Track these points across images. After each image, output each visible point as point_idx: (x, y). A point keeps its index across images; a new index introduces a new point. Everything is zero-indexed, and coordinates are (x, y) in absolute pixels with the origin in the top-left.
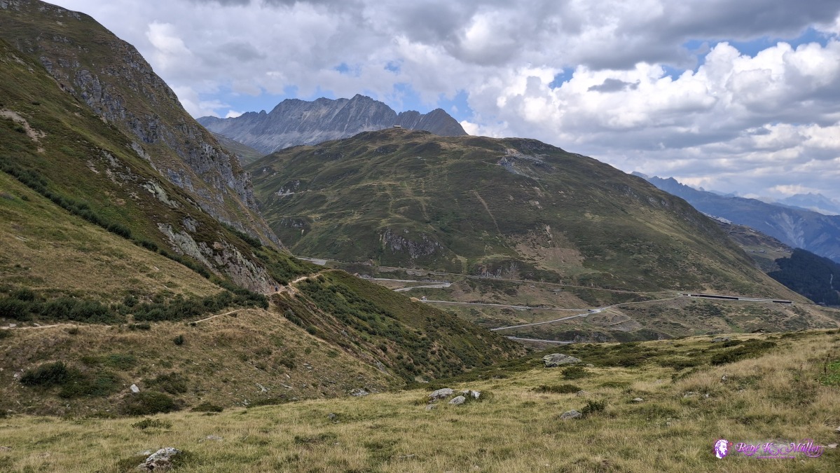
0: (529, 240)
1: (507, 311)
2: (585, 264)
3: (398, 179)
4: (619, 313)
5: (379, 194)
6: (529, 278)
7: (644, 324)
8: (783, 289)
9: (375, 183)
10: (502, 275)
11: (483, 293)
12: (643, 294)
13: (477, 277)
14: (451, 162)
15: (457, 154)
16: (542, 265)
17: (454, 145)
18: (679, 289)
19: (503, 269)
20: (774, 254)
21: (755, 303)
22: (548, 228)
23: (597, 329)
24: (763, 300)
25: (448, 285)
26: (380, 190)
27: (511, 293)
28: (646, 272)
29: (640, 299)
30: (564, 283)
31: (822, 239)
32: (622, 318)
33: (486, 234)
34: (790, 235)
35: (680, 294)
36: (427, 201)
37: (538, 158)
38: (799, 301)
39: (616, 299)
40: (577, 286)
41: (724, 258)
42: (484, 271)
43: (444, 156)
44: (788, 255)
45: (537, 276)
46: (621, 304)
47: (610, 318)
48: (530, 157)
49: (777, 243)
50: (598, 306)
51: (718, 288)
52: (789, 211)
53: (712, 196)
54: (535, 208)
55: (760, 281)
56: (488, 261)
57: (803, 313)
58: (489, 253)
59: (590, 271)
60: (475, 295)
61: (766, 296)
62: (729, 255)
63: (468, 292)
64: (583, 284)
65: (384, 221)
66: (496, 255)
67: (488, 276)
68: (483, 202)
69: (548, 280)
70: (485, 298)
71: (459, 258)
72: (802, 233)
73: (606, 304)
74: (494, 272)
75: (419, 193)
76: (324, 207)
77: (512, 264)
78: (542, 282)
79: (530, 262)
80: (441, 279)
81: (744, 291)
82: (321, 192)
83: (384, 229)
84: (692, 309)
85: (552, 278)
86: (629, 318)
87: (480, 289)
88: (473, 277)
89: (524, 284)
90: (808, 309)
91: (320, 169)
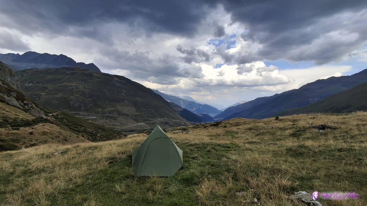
0: (121, 104)
1: (114, 125)
2: (136, 111)
3: (77, 84)
4: (145, 124)
5: (71, 87)
6: (121, 115)
7: (151, 127)
8: (181, 118)
9: (69, 84)
10: (112, 114)
11: (107, 119)
12: (151, 119)
13: (105, 115)
14: (97, 80)
15: (99, 78)
16: (124, 112)
17: (98, 75)
18: (159, 118)
19: (113, 113)
20: (180, 110)
21: (176, 121)
22: (126, 101)
23: (139, 129)
24: (178, 121)
25: (95, 118)
26: (71, 86)
27: (115, 119)
28: (151, 114)
29: (150, 121)
30: (130, 116)
31: (189, 107)
32: (146, 126)
33: (108, 102)
34: (183, 105)
35: (159, 119)
36: (88, 91)
37: (124, 81)
38: (185, 120)
39: (144, 121)
40: (134, 117)
41: (169, 110)
42: (107, 113)
43: (94, 78)
44: (182, 110)
45: (123, 114)
46: (145, 122)
47: (142, 126)
48: (122, 81)
49: (180, 107)
50: (139, 123)
51: (168, 118)
52: (182, 100)
53: (166, 95)
54: (123, 95)
55: (177, 116)
56: (109, 110)
57: (186, 123)
58: (109, 108)
59: (137, 113)
60: (104, 120)
61: (178, 120)
62: (171, 110)
63: (101, 119)
64: (136, 117)
65: (72, 97)
66: (111, 109)
67: (108, 115)
68: (107, 93)
69: (126, 116)
70: (107, 121)
71: (99, 109)
72: (185, 105)
73: (142, 122)
74: (110, 114)
75: (86, 89)
76: (47, 91)
77: (116, 111)
78: (124, 116)
79: (121, 111)
80: (93, 115)
81: (174, 118)
82: (46, 85)
83: (72, 100)
84: (162, 123)
85: (127, 115)
86: (147, 125)
87: (106, 119)
88: (103, 115)
89: (119, 117)
90: (186, 122)
91: (46, 77)
